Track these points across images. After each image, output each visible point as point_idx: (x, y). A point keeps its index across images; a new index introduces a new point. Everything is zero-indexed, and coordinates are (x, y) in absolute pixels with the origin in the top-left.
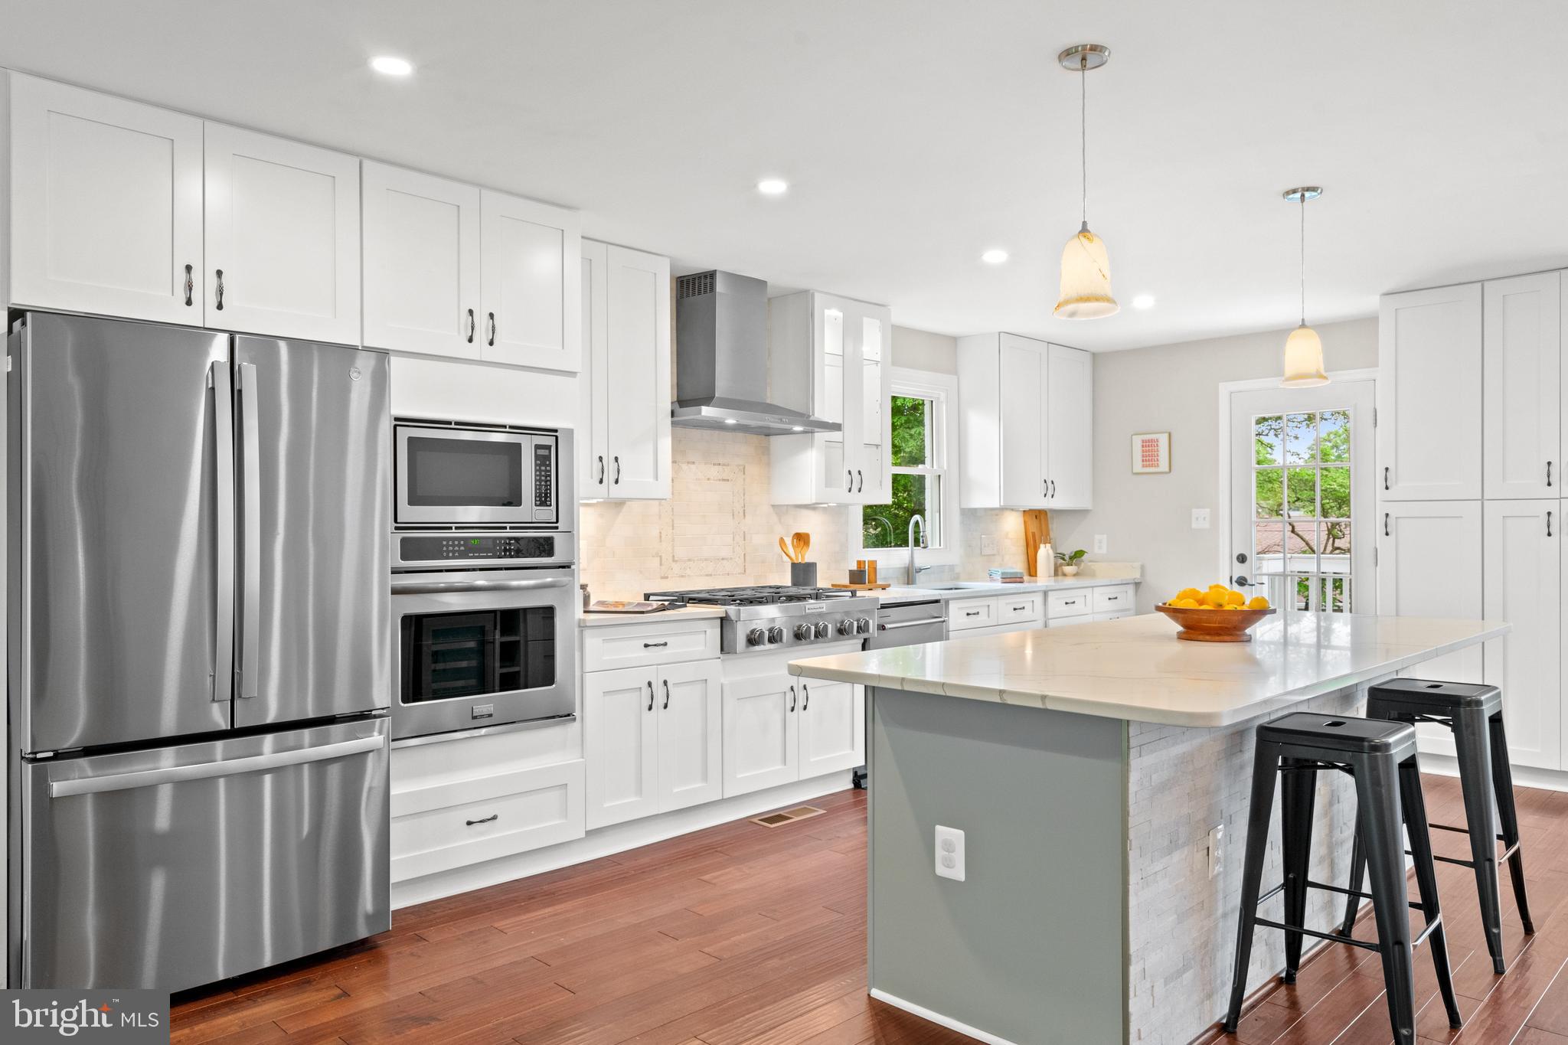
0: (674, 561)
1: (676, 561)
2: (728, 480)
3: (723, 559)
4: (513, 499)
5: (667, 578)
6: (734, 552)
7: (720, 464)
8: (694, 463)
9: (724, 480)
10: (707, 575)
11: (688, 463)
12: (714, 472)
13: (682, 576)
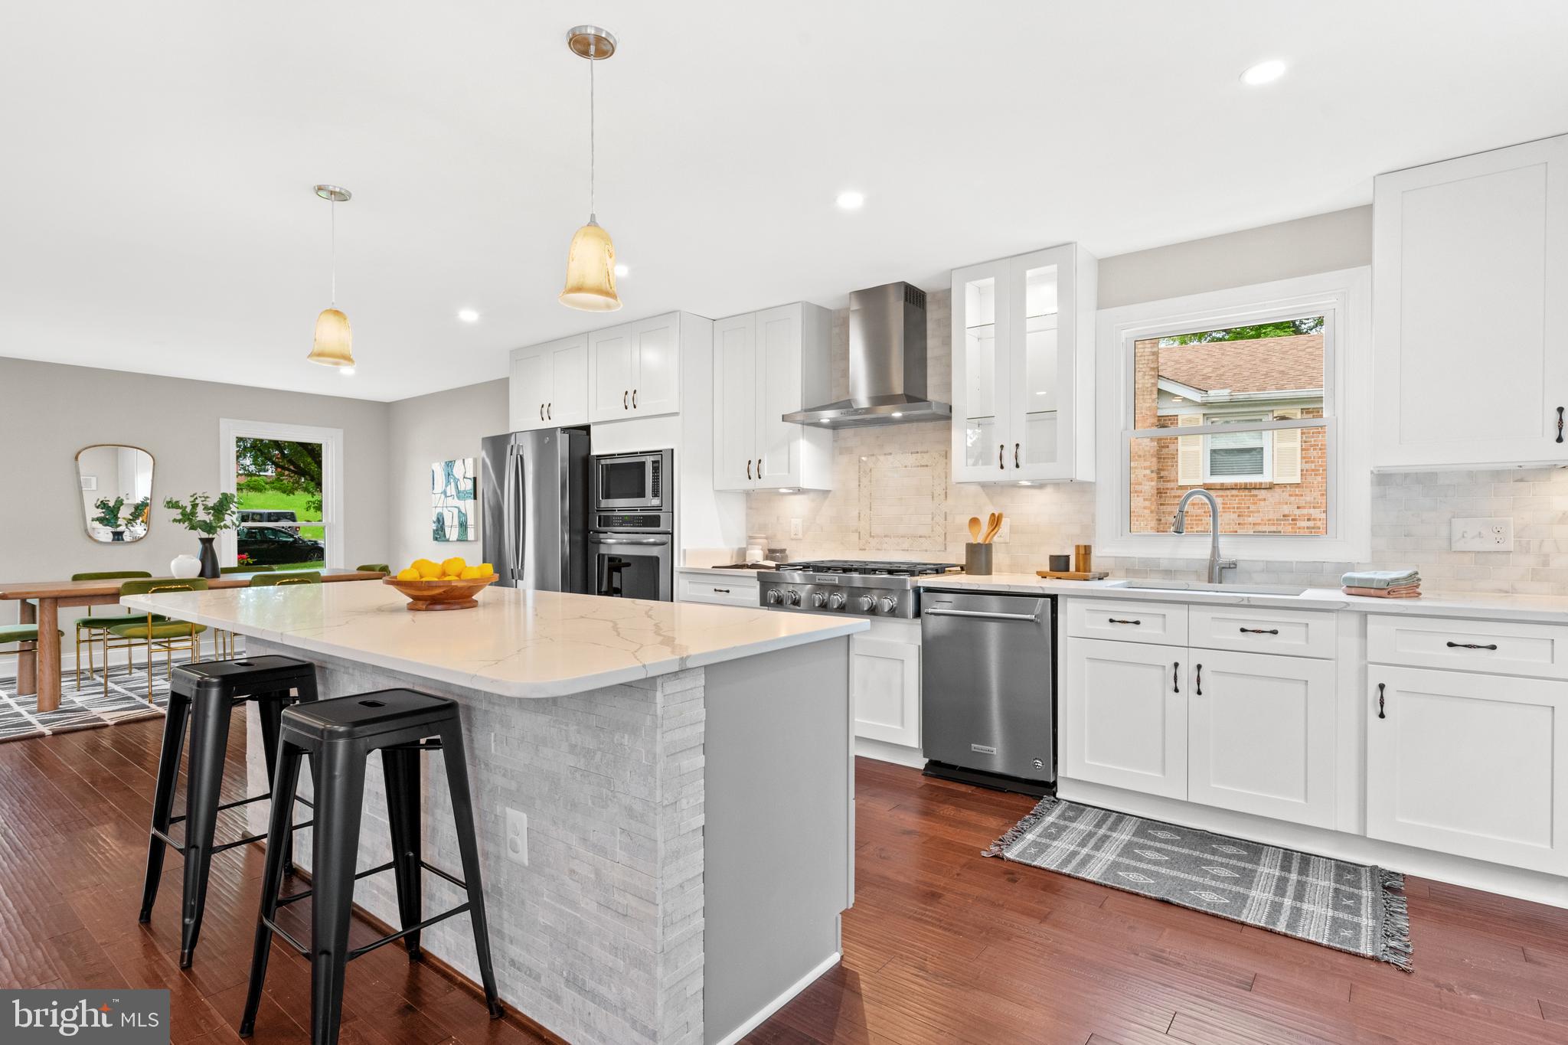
0: (871, 536)
1: (873, 537)
2: (927, 466)
3: (920, 537)
4: (642, 494)
5: (865, 550)
6: (933, 531)
7: (918, 452)
8: (891, 454)
9: (923, 466)
10: (903, 550)
11: (885, 454)
12: (911, 459)
13: (878, 549)
